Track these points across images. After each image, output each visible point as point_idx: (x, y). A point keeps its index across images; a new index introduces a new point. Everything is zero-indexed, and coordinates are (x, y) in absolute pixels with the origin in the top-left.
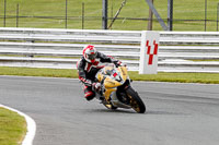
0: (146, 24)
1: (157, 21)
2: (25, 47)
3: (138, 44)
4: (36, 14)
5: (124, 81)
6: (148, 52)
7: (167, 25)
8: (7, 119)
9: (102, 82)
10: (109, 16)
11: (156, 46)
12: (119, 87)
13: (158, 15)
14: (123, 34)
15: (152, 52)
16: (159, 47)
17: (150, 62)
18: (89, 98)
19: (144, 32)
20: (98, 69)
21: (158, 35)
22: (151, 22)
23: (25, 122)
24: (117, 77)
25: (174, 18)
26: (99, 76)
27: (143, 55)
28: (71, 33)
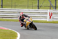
0: (49, 8)
1: (52, 7)
2: (17, 14)
3: (47, 13)
4: (20, 5)
5: (31, 22)
6: (50, 15)
7: (55, 8)
8: (12, 33)
9: (26, 22)
10: (39, 6)
11: (52, 14)
12: (30, 24)
13: (52, 5)
14: (43, 11)
15: (51, 15)
16: (53, 14)
17: (50, 18)
18: (22, 26)
19: (49, 10)
20: (24, 19)
21: (52, 11)
22: (50, 7)
23: (17, 34)
24: (30, 21)
25: (57, 6)
26: (25, 20)
27: (48, 16)
28: (29, 10)
